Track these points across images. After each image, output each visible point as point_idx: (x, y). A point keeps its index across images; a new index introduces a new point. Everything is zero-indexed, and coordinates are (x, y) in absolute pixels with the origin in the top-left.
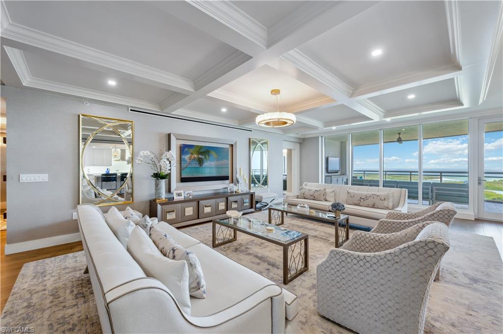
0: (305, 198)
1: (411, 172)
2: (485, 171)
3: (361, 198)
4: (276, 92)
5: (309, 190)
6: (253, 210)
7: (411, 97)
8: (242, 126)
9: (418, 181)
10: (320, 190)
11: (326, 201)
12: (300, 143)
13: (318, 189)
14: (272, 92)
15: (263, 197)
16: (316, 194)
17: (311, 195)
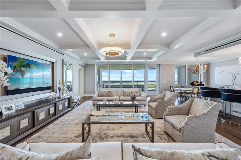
0: (103, 96)
1: (129, 82)
2: (148, 81)
3: (130, 93)
4: (112, 35)
5: (105, 92)
6: (70, 109)
7: (145, 54)
8: (60, 50)
9: (132, 85)
10: (111, 91)
11: (114, 96)
12: (84, 67)
13: (110, 91)
14: (110, 35)
15: (75, 99)
16: (109, 94)
17: (107, 94)
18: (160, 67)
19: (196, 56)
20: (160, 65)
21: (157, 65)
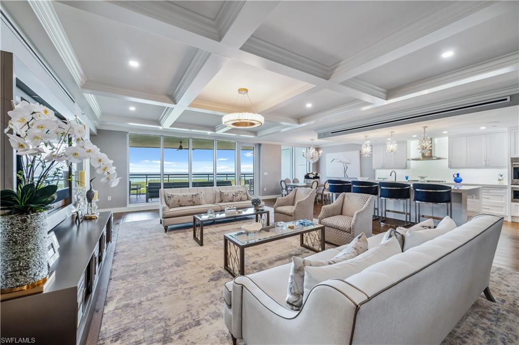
10: (197, 194)
11: (203, 204)
13: (194, 194)
14: (239, 90)
16: (195, 199)
17: (190, 201)
18: (261, 148)
19: (319, 137)
20: (260, 145)
21: (256, 145)
